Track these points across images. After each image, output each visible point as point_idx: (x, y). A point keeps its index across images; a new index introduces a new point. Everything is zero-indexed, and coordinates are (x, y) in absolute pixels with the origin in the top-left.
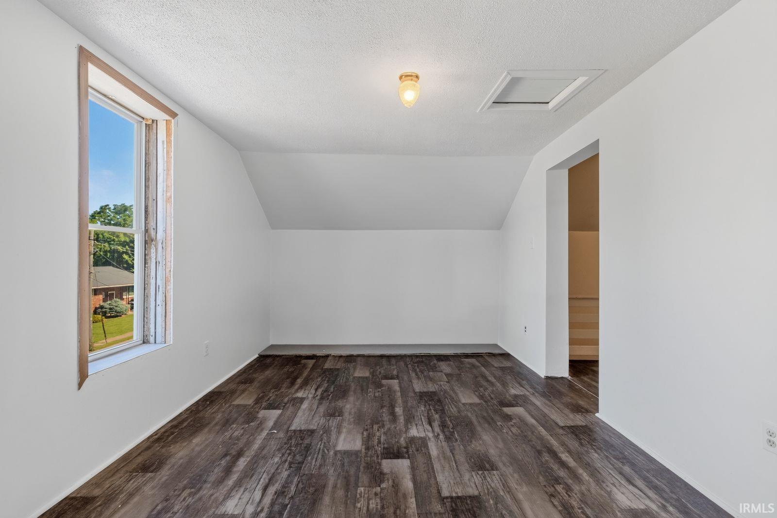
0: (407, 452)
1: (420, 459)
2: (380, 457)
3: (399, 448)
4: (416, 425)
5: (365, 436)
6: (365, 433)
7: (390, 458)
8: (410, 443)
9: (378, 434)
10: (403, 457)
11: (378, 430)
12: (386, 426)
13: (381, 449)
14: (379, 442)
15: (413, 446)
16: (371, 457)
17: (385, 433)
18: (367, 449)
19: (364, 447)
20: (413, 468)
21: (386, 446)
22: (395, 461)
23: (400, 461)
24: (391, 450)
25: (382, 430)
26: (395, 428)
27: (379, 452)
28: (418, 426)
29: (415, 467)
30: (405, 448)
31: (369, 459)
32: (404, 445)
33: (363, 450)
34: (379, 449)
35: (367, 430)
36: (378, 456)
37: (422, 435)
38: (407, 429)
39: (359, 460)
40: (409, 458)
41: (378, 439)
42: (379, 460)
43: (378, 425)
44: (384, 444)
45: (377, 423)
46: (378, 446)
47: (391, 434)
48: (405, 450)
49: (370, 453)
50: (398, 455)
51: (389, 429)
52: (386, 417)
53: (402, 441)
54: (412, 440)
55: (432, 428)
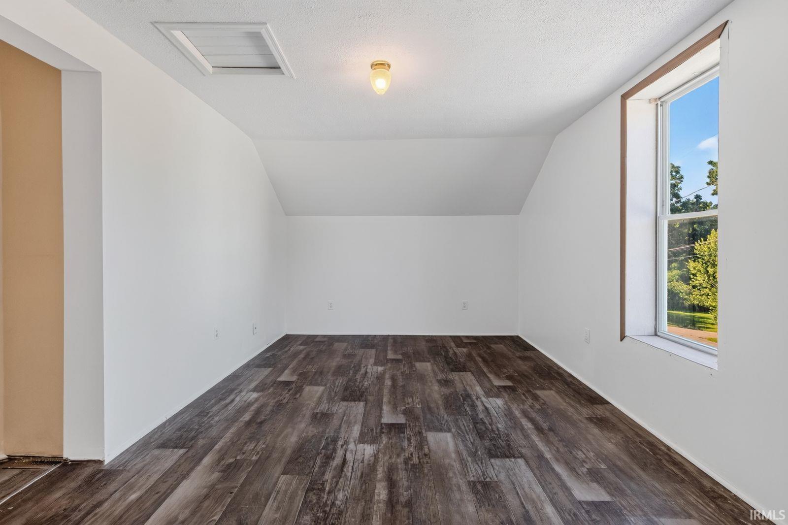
0: (382, 428)
1: (372, 422)
2: (408, 425)
3: (389, 432)
4: (362, 462)
5: (426, 447)
6: (426, 450)
7: (398, 424)
8: (377, 437)
9: (412, 449)
10: (386, 425)
11: (412, 454)
12: (402, 460)
13: (407, 432)
14: (409, 439)
15: (375, 434)
16: (416, 426)
17: (403, 449)
18: (420, 433)
19: (424, 435)
20: (380, 417)
21: (402, 435)
22: (394, 422)
23: (390, 422)
24: (397, 430)
25: (407, 455)
26: (390, 458)
27: (409, 429)
28: (362, 459)
29: (378, 417)
30: (383, 433)
31: (417, 424)
32: (383, 435)
33: (424, 431)
34: (408, 432)
35: (426, 455)
36: (410, 426)
37: (361, 446)
38: (376, 456)
39: (426, 424)
40: (382, 424)
41: (411, 443)
42: (407, 422)
43: (412, 462)
44: (404, 437)
45: (413, 465)
46: (410, 436)
47: (397, 448)
48: (384, 431)
49: (417, 429)
50: (391, 426)
51: (398, 455)
52: (402, 477)
53: (385, 440)
54: (373, 441)
55: (345, 456)
